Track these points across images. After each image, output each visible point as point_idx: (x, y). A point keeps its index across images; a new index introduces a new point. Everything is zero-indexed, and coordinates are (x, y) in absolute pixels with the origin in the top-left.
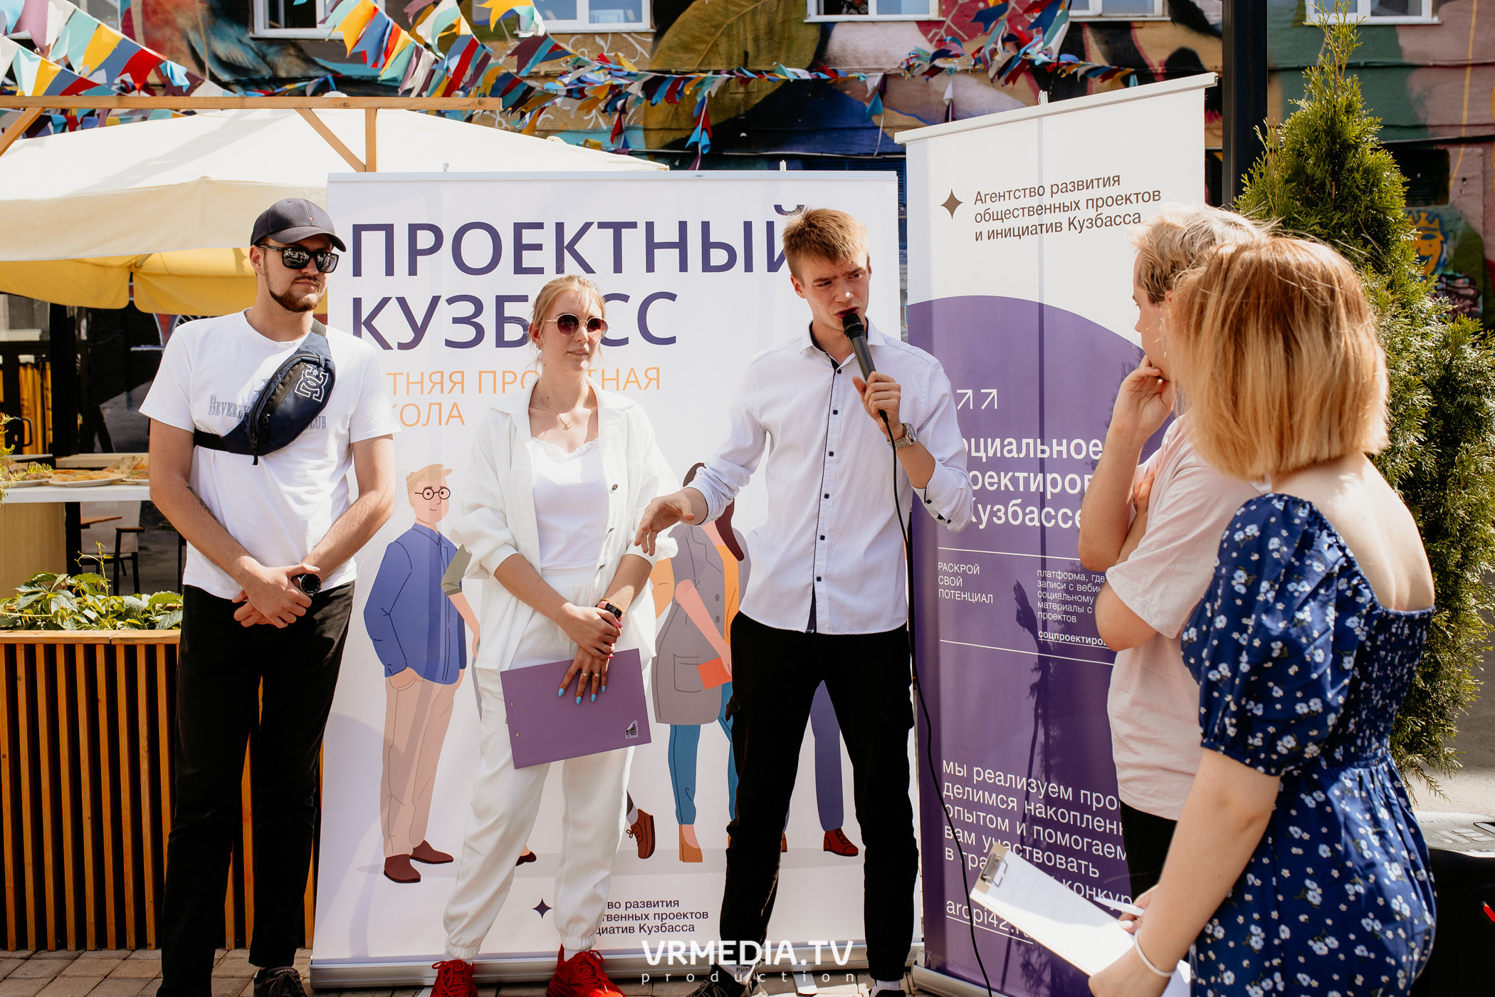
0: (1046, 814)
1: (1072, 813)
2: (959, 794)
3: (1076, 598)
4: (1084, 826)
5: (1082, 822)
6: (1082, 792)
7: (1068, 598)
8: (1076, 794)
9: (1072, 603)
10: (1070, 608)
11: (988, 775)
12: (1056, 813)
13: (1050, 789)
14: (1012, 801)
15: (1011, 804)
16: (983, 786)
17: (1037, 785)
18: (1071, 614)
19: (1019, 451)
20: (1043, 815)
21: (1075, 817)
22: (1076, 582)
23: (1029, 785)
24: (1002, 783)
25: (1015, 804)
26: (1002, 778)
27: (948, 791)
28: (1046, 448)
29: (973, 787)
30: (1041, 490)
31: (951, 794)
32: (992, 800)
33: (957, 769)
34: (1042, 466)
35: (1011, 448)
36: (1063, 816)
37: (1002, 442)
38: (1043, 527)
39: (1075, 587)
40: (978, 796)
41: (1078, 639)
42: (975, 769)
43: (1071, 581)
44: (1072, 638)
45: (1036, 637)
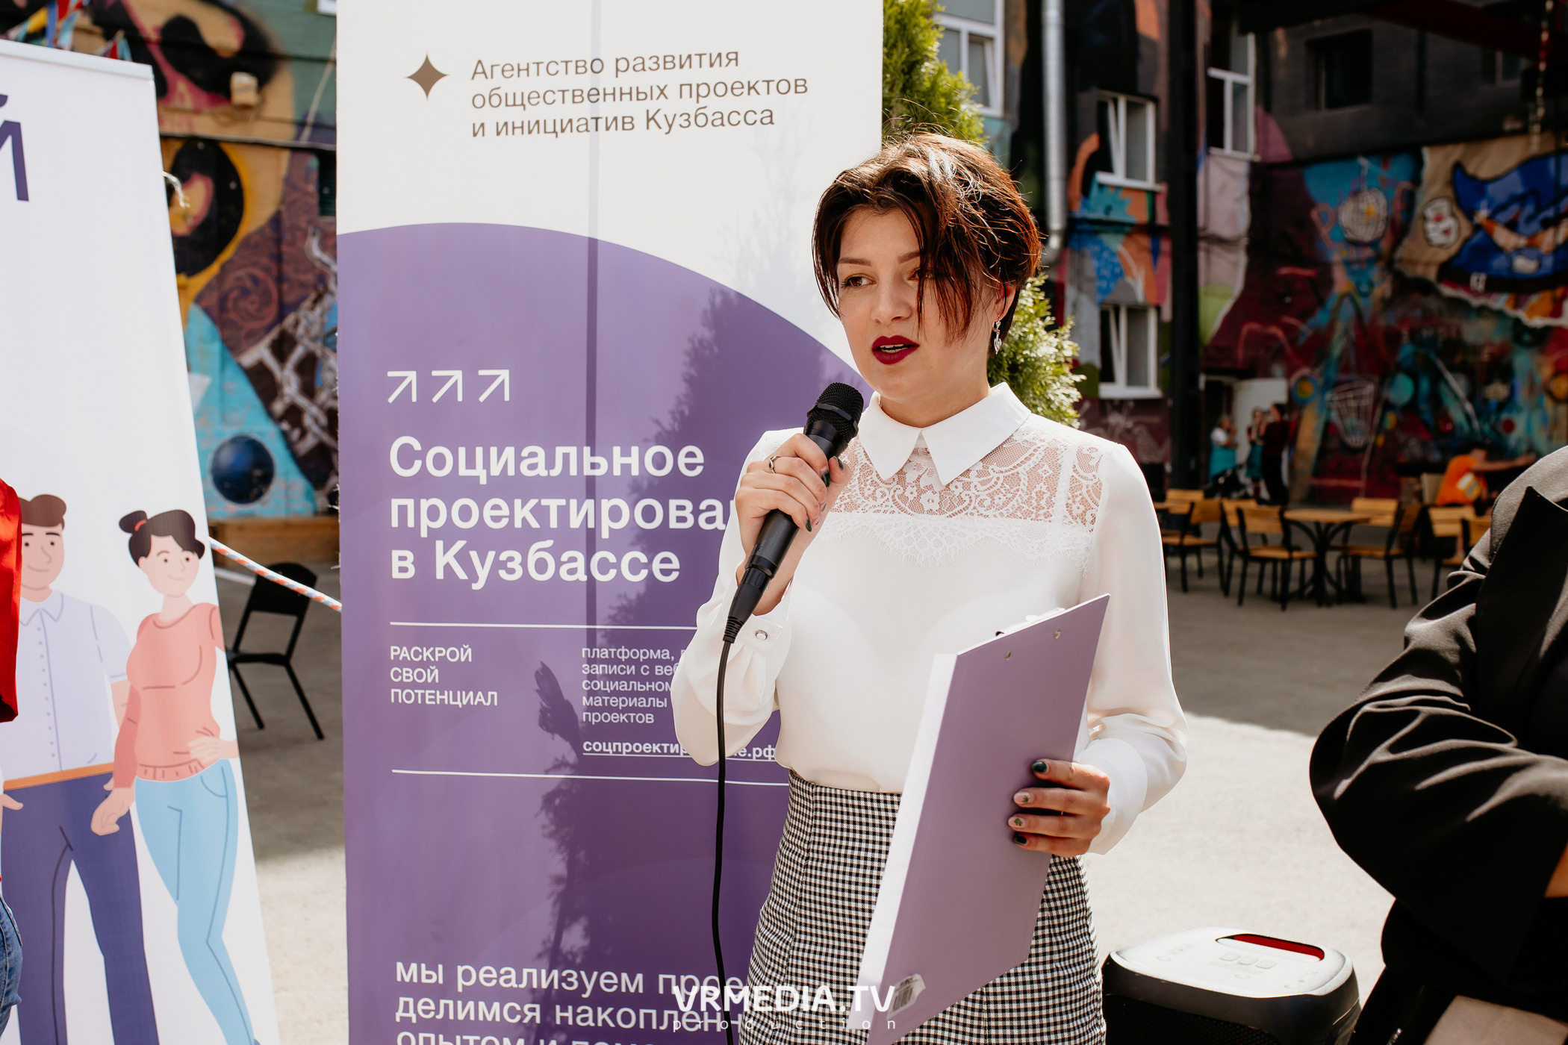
0: (595, 1020)
1: (642, 1012)
2: (426, 1012)
3: (654, 686)
4: (662, 1028)
5: (660, 1022)
6: (661, 977)
7: (639, 687)
8: (650, 983)
9: (647, 694)
10: (642, 703)
11: (486, 975)
12: (612, 1016)
13: (602, 981)
14: (533, 1010)
15: (530, 1015)
16: (476, 993)
17: (580, 979)
18: (645, 711)
19: (550, 464)
20: (591, 1023)
21: (648, 1017)
22: (652, 663)
23: (562, 979)
24: (513, 984)
25: (537, 1014)
26: (513, 976)
27: (406, 1009)
28: (598, 460)
29: (456, 996)
30: (591, 525)
31: (411, 1014)
32: (494, 1012)
33: (424, 972)
34: (591, 488)
35: (535, 462)
36: (626, 1018)
37: (518, 453)
38: (591, 581)
39: (652, 670)
40: (463, 1011)
41: (656, 748)
42: (460, 969)
43: (645, 662)
44: (646, 747)
45: (578, 750)
